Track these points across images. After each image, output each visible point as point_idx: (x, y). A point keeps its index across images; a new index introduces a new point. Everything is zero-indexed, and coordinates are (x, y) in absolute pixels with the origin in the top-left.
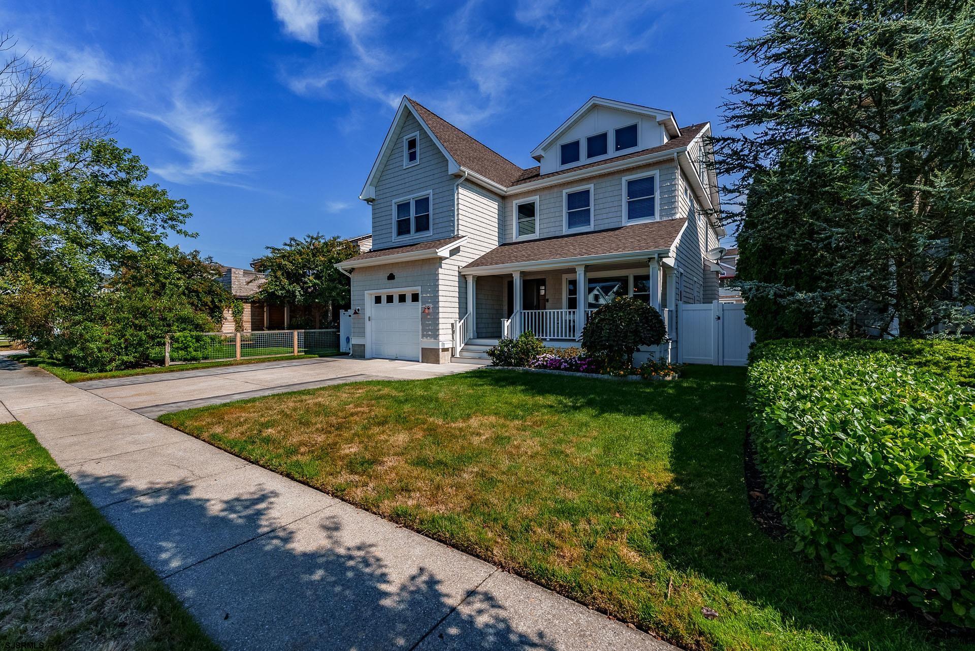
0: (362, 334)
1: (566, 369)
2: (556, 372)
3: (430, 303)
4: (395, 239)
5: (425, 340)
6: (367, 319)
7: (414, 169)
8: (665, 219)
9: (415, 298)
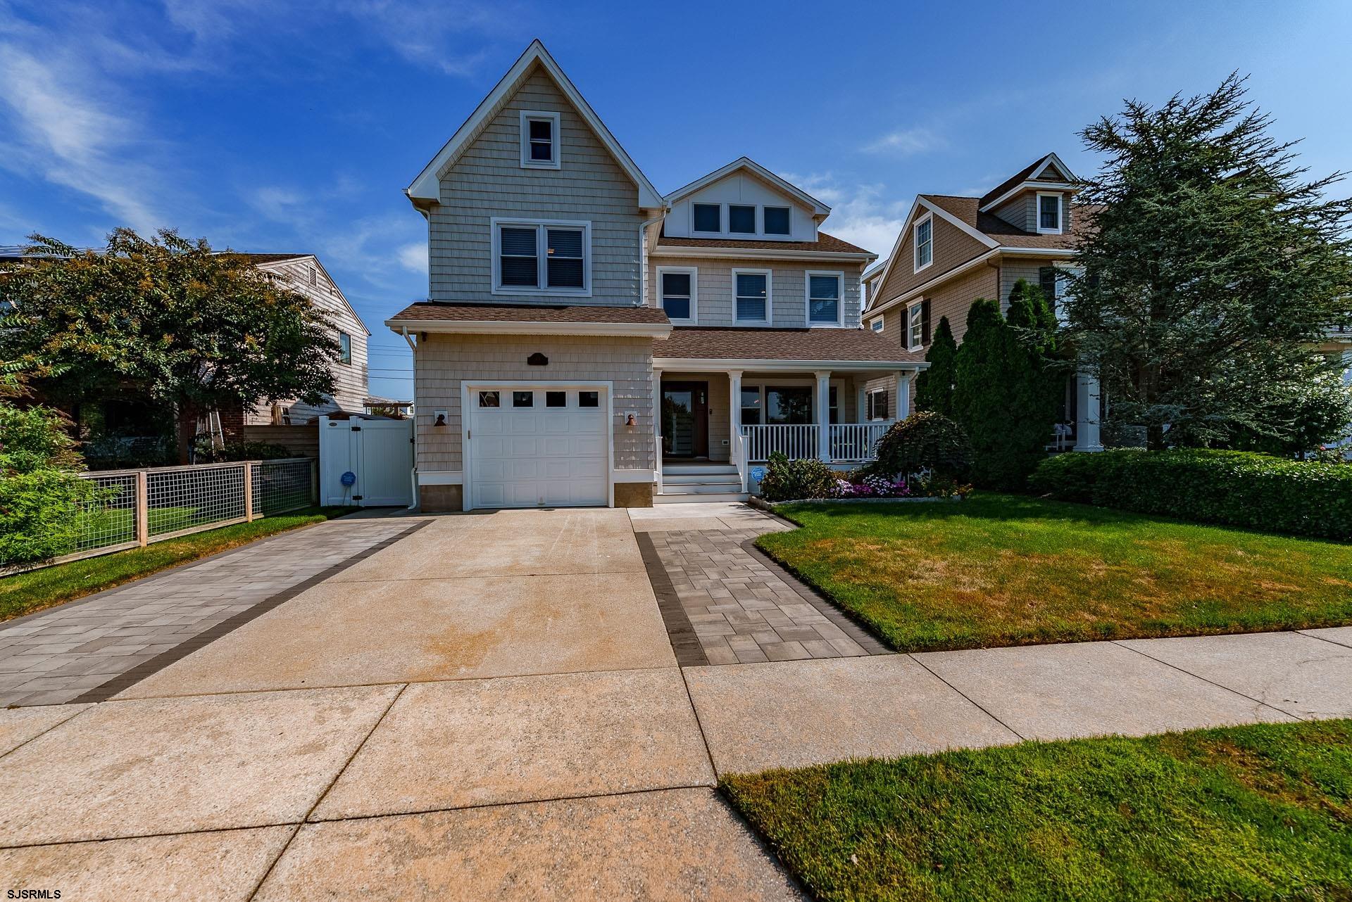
0: (457, 462)
1: (886, 496)
2: (875, 500)
3: (633, 409)
4: (497, 290)
5: (622, 470)
6: (465, 435)
7: (545, 174)
8: (850, 327)
9: (588, 400)
